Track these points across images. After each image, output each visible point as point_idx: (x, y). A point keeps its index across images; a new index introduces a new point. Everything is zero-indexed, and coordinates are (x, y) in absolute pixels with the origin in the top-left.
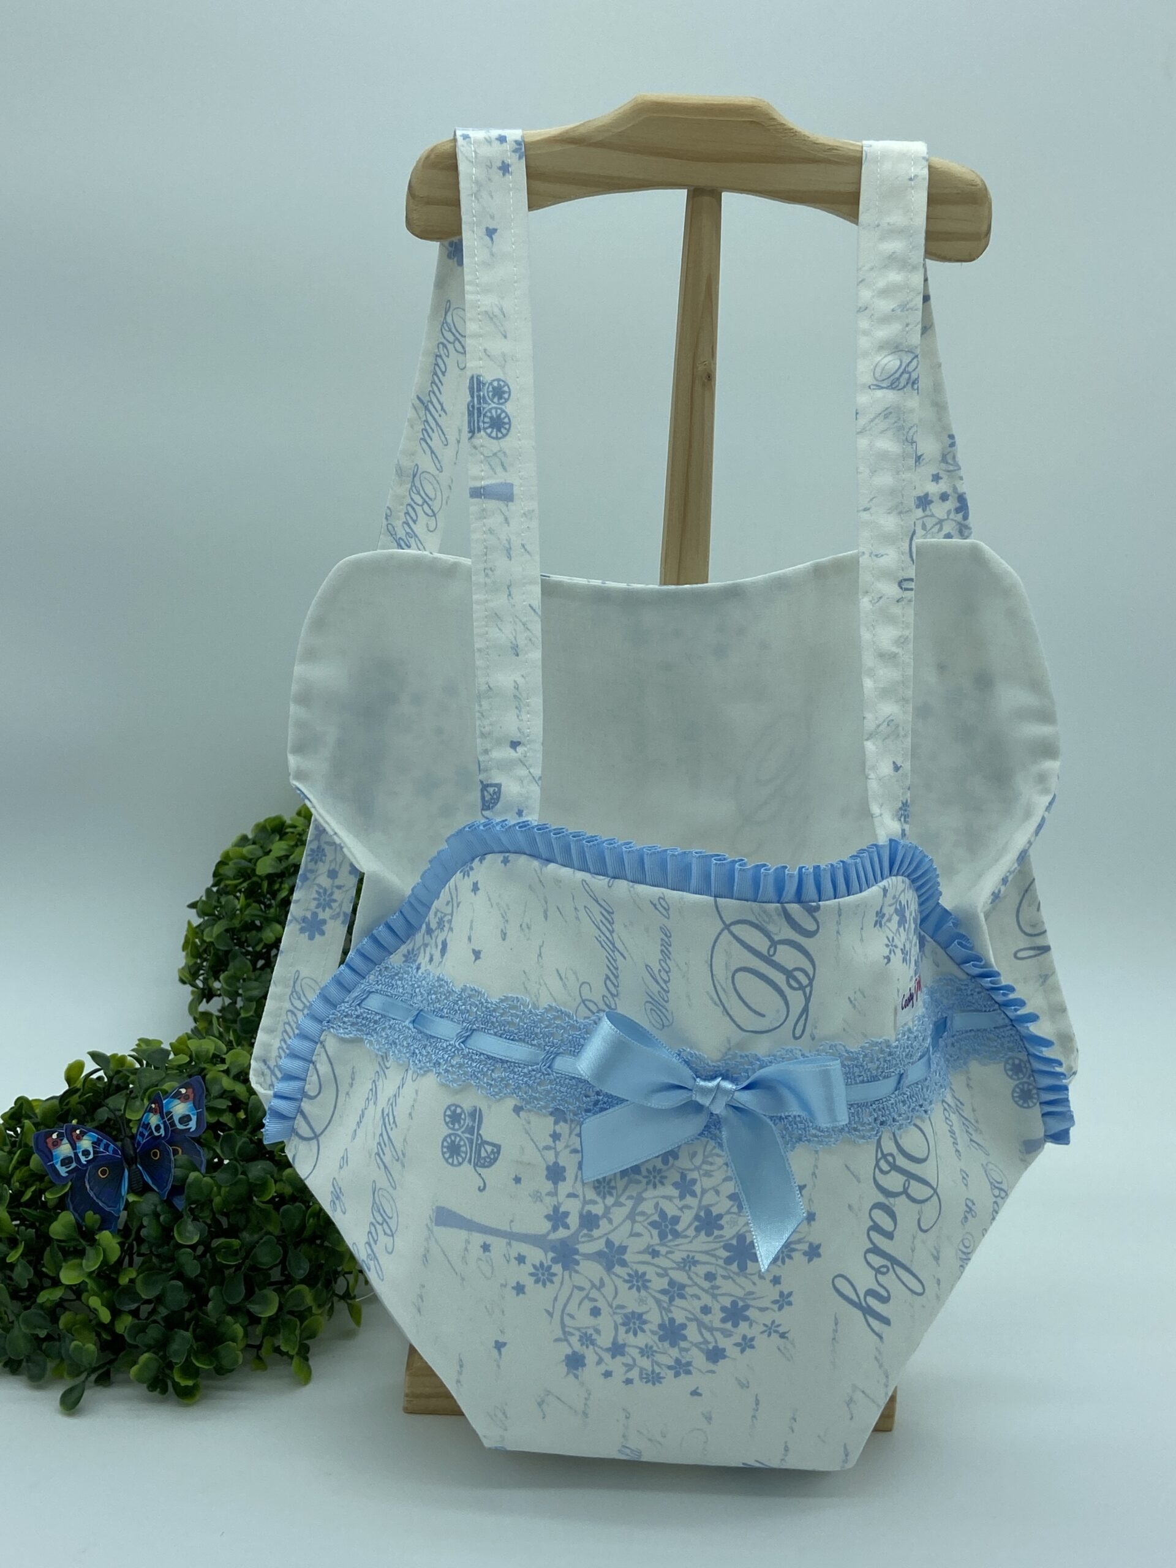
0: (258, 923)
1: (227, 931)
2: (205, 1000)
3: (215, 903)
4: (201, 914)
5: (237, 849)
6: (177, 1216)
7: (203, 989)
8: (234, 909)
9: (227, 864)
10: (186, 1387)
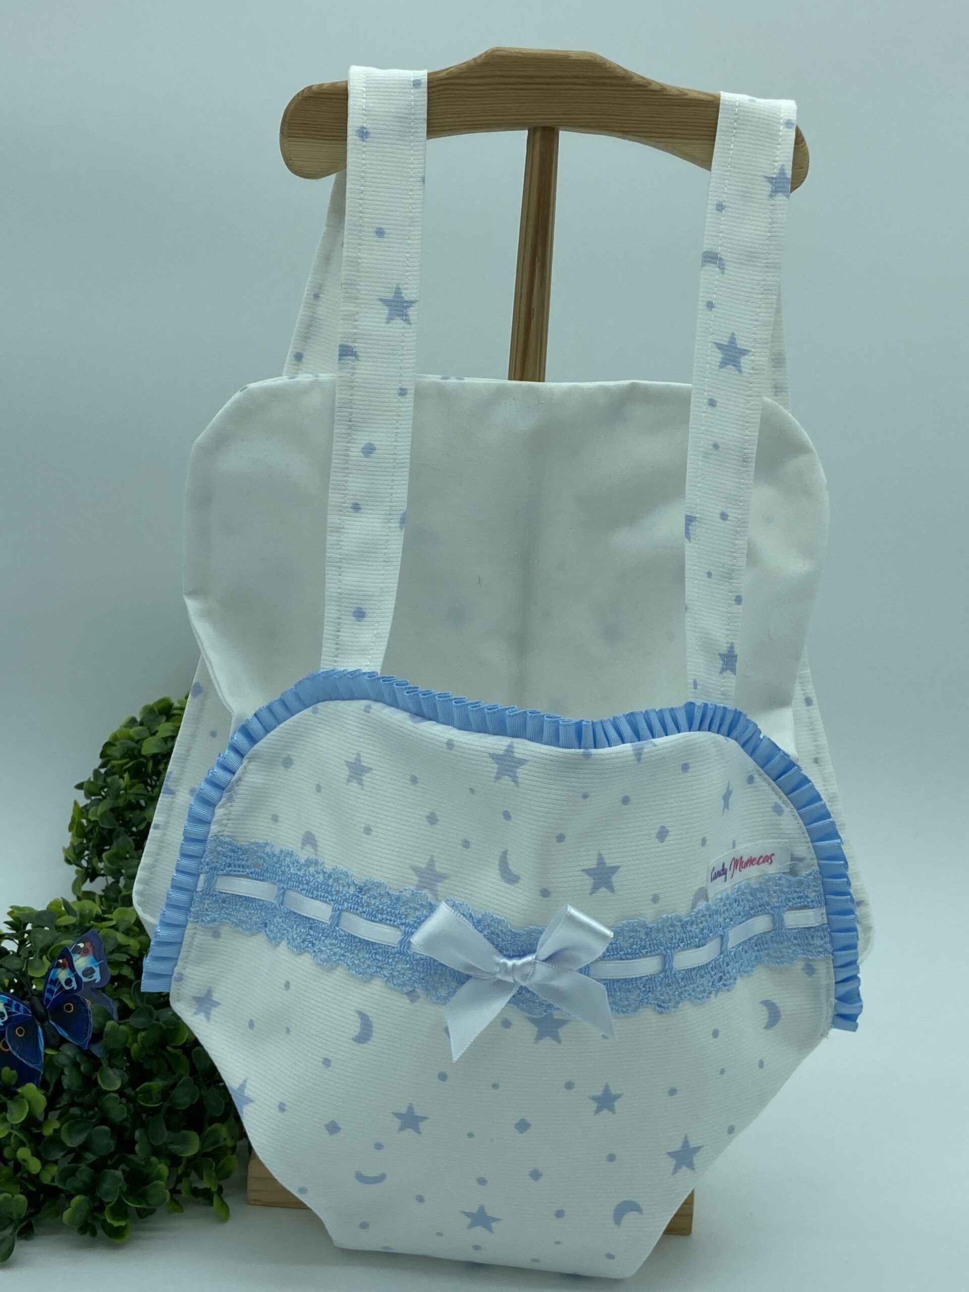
0: (143, 803)
1: (112, 810)
2: (88, 880)
3: (100, 783)
4: (88, 794)
5: (125, 730)
6: (96, 1064)
7: (87, 868)
8: (119, 789)
9: (115, 745)
10: (119, 1227)
